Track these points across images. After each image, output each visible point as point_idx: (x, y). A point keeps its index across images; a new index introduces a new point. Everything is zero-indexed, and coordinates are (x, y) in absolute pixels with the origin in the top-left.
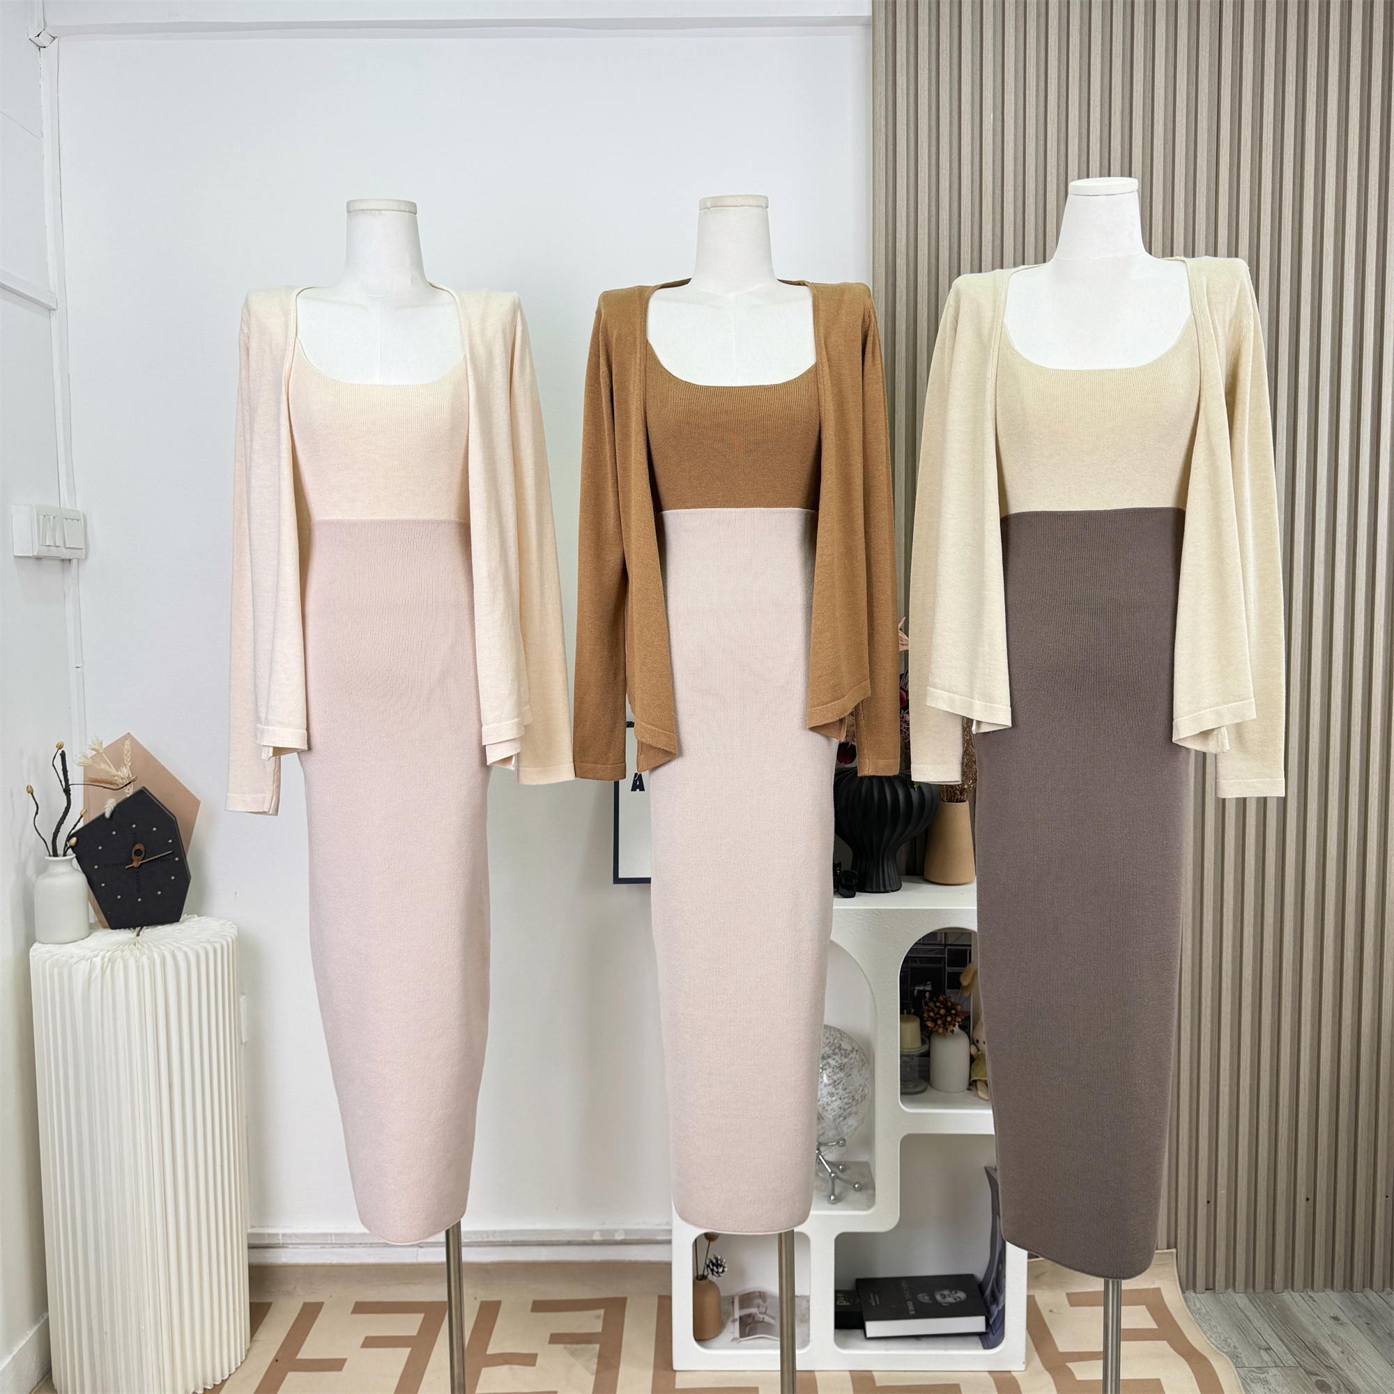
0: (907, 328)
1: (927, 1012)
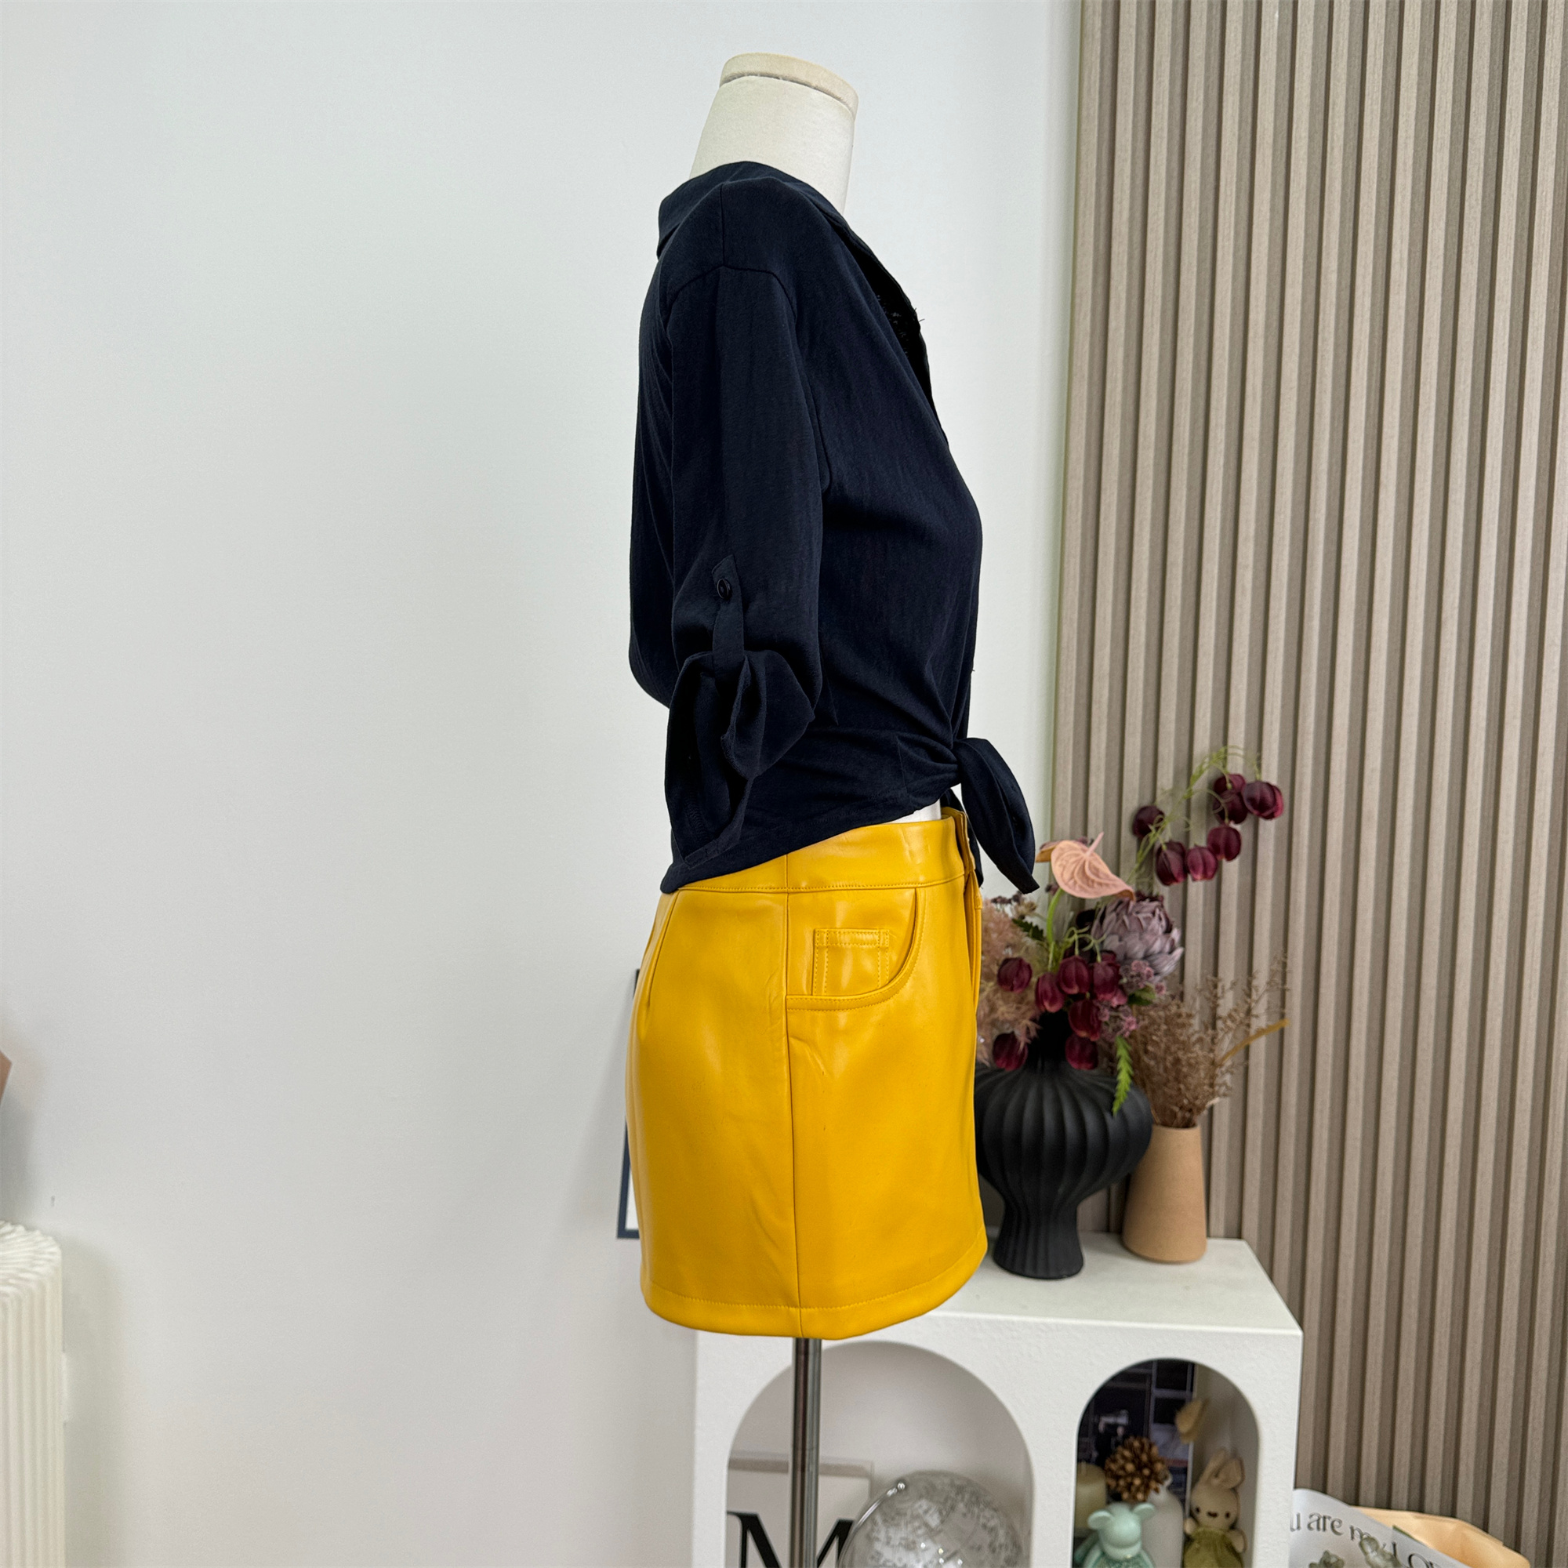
0: (1127, 356)
1: (1114, 1461)
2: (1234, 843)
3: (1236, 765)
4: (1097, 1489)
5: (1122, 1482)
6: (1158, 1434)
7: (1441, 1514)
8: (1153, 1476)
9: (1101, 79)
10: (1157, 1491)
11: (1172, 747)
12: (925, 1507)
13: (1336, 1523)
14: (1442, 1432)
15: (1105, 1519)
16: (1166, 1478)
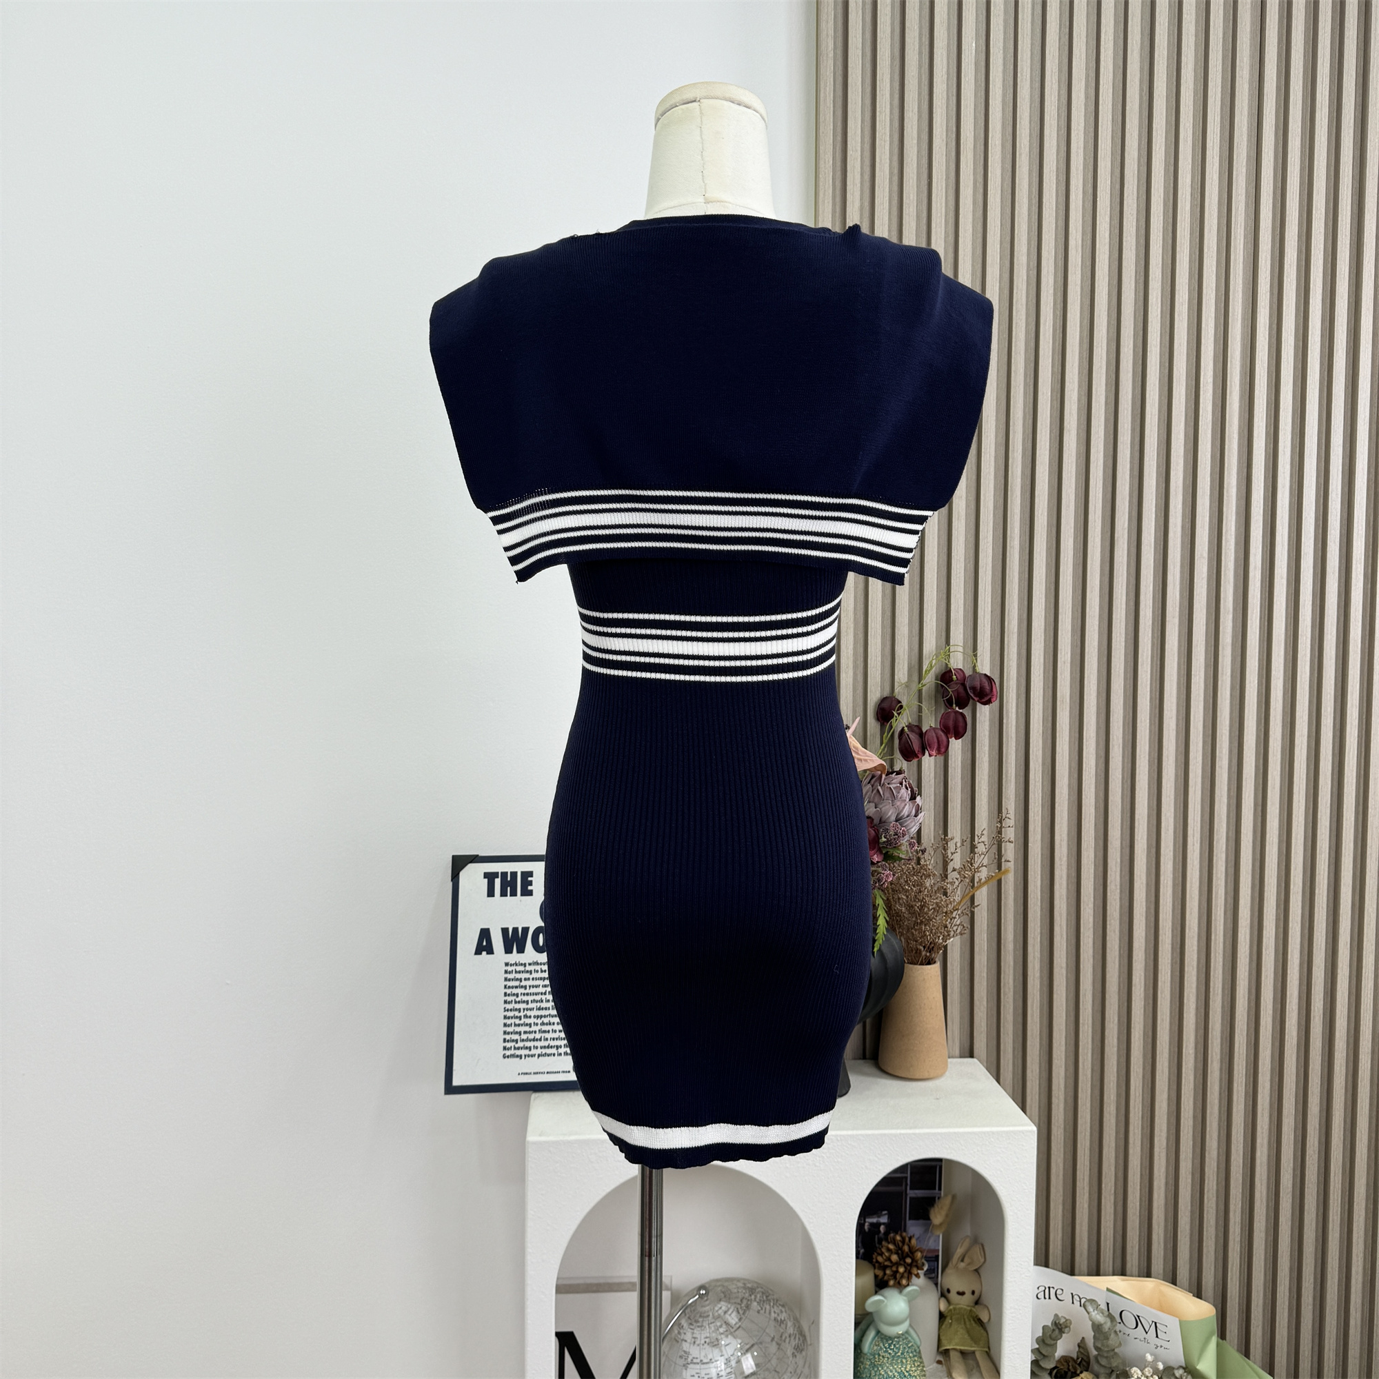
1: (881, 1254)
2: (961, 724)
3: (957, 661)
4: (869, 1279)
5: (888, 1272)
6: (914, 1228)
7: (1139, 1276)
8: (915, 1264)
9: (834, 91)
10: (918, 1276)
11: (907, 647)
12: (724, 1308)
13: (1058, 1292)
14: (1138, 1208)
15: (880, 1301)
16: (923, 1264)
